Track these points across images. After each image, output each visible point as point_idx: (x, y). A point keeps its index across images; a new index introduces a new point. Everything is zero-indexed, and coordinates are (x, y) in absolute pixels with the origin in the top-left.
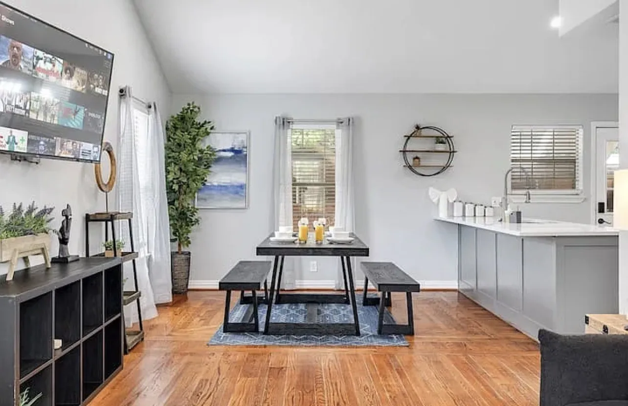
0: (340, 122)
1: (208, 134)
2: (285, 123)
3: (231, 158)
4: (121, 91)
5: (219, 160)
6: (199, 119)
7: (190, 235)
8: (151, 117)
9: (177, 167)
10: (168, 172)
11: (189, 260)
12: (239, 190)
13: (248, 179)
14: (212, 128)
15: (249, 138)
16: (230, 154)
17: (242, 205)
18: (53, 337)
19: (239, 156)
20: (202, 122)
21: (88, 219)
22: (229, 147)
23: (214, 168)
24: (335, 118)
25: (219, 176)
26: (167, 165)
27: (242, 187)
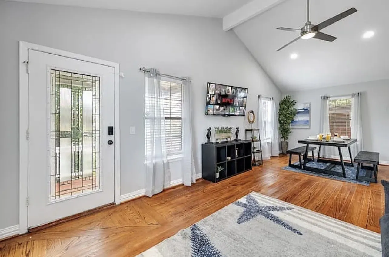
0: (353, 95)
1: (294, 105)
2: (326, 98)
3: (303, 112)
4: (259, 96)
5: (299, 113)
6: (291, 100)
7: (288, 137)
8: (271, 102)
9: (283, 116)
10: (279, 117)
11: (287, 144)
12: (307, 122)
13: (310, 119)
14: (296, 103)
15: (310, 105)
16: (303, 111)
17: (308, 127)
18: (226, 156)
19: (306, 111)
20: (292, 101)
21: (246, 130)
22: (302, 108)
23: (297, 115)
24: (351, 93)
25: (299, 118)
26: (279, 115)
27: (307, 121)
